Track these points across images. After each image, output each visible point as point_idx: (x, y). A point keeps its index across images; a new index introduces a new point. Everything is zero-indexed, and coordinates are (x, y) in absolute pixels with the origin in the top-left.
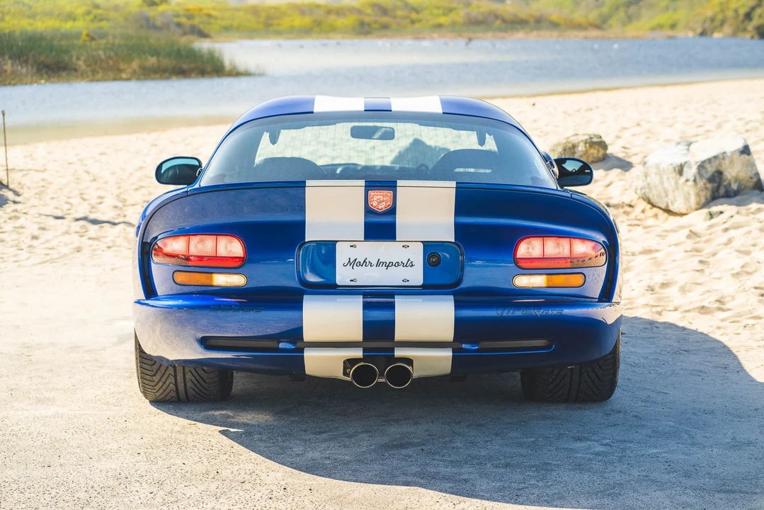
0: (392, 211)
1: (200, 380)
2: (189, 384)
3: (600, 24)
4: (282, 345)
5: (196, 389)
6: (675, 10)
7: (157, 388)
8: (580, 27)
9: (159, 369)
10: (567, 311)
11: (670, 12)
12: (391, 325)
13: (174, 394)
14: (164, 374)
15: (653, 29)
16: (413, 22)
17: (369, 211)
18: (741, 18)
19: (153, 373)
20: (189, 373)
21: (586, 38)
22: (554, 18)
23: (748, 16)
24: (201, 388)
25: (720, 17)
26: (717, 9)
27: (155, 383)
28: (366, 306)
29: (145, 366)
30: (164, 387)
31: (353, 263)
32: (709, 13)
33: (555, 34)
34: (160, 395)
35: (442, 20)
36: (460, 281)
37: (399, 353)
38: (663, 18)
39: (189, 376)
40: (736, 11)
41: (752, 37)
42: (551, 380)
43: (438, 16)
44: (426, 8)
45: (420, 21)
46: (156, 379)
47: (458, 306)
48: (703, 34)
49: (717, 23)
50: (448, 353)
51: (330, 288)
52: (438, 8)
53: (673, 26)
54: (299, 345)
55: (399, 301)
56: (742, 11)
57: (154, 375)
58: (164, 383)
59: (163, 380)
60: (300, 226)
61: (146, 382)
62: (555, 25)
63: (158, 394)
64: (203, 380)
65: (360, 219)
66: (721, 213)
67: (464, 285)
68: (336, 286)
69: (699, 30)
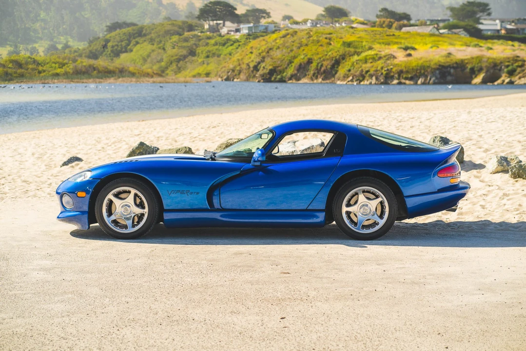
3: (161, 73)
6: (208, 64)
8: (148, 75)
11: (205, 65)
15: (194, 76)
16: (40, 72)
18: (252, 69)
21: (154, 82)
22: (131, 69)
23: (256, 68)
25: (238, 68)
26: (236, 63)
32: (231, 66)
33: (134, 80)
35: (59, 71)
38: (201, 69)
40: (248, 65)
41: (259, 82)
43: (55, 68)
44: (48, 63)
45: (44, 71)
48: (227, 79)
49: (236, 72)
52: (56, 64)
53: (208, 75)
56: (252, 65)
62: (133, 74)
69: (225, 77)
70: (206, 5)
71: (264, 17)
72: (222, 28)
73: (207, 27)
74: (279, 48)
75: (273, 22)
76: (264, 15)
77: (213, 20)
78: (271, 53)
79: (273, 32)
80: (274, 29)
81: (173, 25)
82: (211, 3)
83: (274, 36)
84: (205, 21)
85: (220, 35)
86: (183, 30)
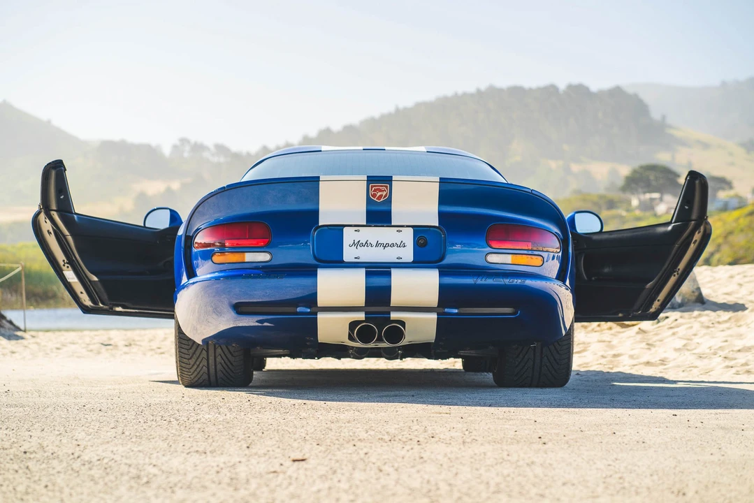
0: (389, 201)
1: (229, 364)
2: (219, 367)
4: (299, 309)
5: (224, 372)
7: (192, 371)
9: (194, 353)
10: (529, 282)
12: (387, 290)
13: (205, 377)
14: (198, 359)
17: (369, 201)
19: (189, 357)
20: (219, 357)
24: (229, 371)
27: (191, 366)
28: (368, 274)
29: (183, 350)
30: (198, 370)
31: (357, 244)
34: (195, 377)
36: (442, 259)
37: (394, 315)
39: (219, 359)
42: (517, 363)
46: (192, 362)
47: (441, 275)
50: (434, 316)
51: (337, 262)
54: (314, 309)
55: (394, 272)
57: (191, 358)
58: (198, 366)
59: (198, 363)
60: (315, 214)
61: (183, 365)
63: (192, 377)
64: (230, 362)
65: (362, 208)
66: (667, 317)
67: (446, 261)
68: (343, 262)
70: (635, 172)
71: (723, 189)
72: (658, 204)
73: (635, 202)
74: (742, 230)
75: (737, 196)
76: (723, 185)
77: (645, 193)
78: (731, 238)
79: (735, 209)
80: (737, 205)
81: (584, 200)
82: (642, 167)
83: (736, 214)
84: (633, 194)
85: (655, 215)
86: (600, 208)
